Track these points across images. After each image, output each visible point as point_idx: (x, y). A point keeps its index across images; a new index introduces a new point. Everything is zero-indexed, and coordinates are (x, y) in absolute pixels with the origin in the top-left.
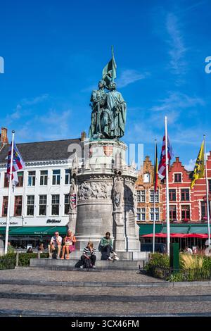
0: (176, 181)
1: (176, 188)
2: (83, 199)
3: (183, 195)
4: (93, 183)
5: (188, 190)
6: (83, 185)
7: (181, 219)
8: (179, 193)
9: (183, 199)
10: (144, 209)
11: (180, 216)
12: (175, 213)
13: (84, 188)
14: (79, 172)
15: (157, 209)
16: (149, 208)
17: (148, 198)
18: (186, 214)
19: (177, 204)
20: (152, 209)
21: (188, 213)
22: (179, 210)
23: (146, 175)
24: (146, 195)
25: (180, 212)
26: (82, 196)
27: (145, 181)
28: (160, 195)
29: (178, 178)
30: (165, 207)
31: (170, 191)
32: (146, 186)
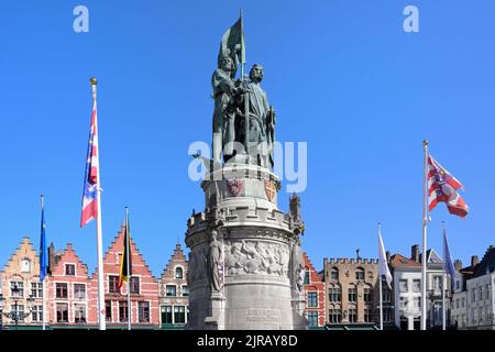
0: (67, 273)
1: (68, 282)
2: (241, 271)
3: (76, 291)
4: (261, 245)
5: (83, 286)
6: (238, 246)
7: (74, 321)
8: (71, 289)
9: (76, 296)
10: (21, 307)
11: (73, 316)
12: (66, 313)
13: (243, 251)
14: (228, 219)
17: (27, 292)
19: (68, 302)
20: (35, 307)
21: (83, 314)
22: (72, 310)
23: (24, 262)
24: (25, 288)
25: (74, 312)
26: (237, 266)
27: (23, 270)
28: (45, 290)
29: (70, 270)
30: (52, 305)
31: (58, 285)
32: (25, 276)
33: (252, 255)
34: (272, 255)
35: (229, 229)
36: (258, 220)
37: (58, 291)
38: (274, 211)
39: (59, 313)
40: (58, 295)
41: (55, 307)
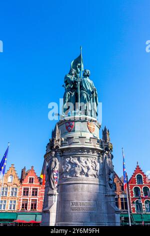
0: (30, 182)
1: (29, 187)
3: (33, 192)
5: (37, 189)
6: (68, 160)
7: (30, 209)
8: (31, 191)
9: (33, 195)
10: (5, 201)
11: (30, 207)
12: (26, 205)
15: (15, 202)
16: (9, 200)
17: (9, 193)
18: (34, 206)
19: (28, 198)
20: (11, 201)
21: (35, 205)
22: (30, 203)
23: (10, 177)
24: (8, 191)
25: (30, 204)
27: (9, 181)
28: (18, 191)
29: (31, 181)
30: (20, 200)
31: (25, 189)
32: (9, 184)
33: (76, 164)
34: (90, 165)
35: (62, 150)
36: (80, 143)
37: (24, 192)
38: (91, 138)
39: (23, 205)
40: (24, 195)
41: (21, 201)
